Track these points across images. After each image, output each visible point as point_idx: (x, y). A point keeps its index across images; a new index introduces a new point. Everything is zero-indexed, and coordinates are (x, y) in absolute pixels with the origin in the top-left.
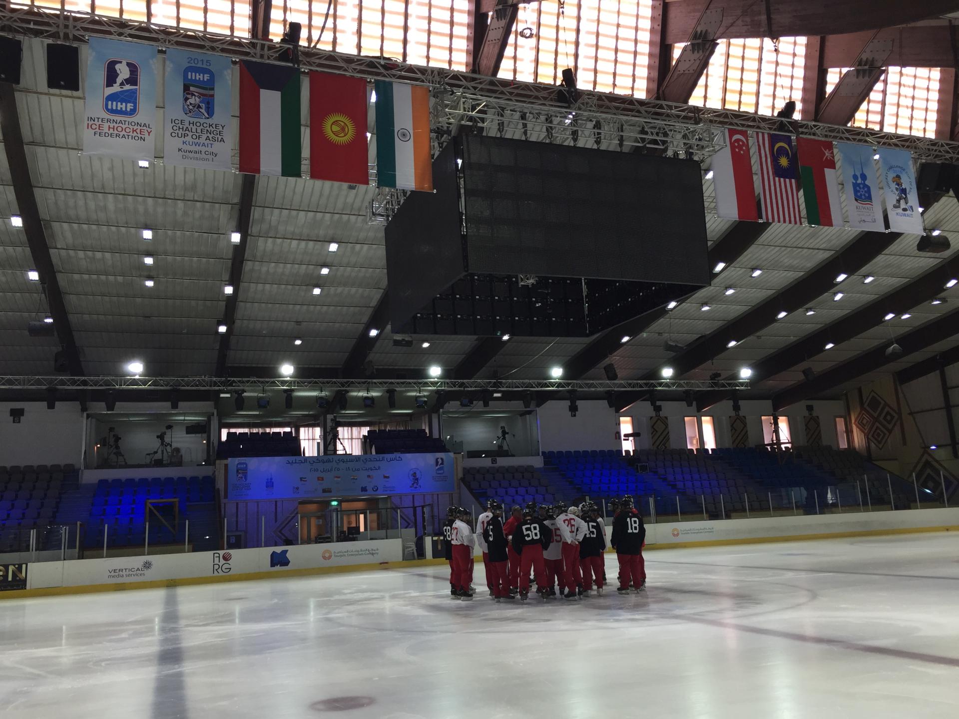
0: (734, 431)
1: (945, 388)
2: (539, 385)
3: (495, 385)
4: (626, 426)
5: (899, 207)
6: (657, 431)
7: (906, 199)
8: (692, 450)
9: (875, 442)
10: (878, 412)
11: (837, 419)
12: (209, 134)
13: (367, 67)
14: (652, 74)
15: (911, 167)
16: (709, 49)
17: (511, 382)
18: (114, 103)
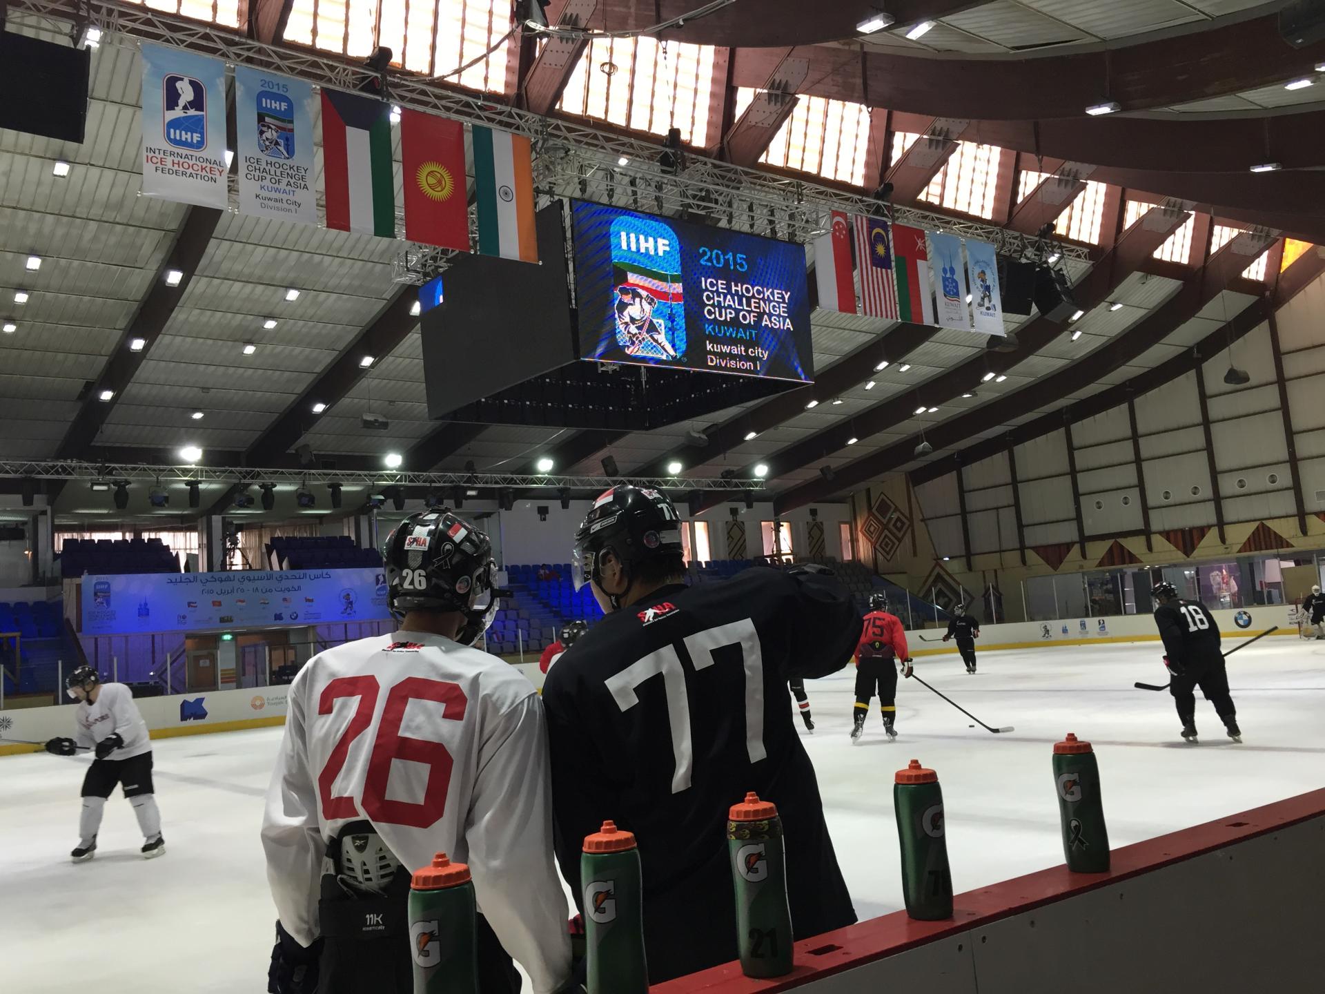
0: (731, 539)
1: (962, 492)
2: (524, 481)
3: (469, 480)
5: (983, 305)
7: (990, 296)
9: (885, 554)
10: (888, 517)
11: (842, 526)
12: (289, 179)
13: (462, 106)
14: (715, 119)
15: (995, 262)
16: (790, 104)
17: (490, 477)
18: (178, 132)
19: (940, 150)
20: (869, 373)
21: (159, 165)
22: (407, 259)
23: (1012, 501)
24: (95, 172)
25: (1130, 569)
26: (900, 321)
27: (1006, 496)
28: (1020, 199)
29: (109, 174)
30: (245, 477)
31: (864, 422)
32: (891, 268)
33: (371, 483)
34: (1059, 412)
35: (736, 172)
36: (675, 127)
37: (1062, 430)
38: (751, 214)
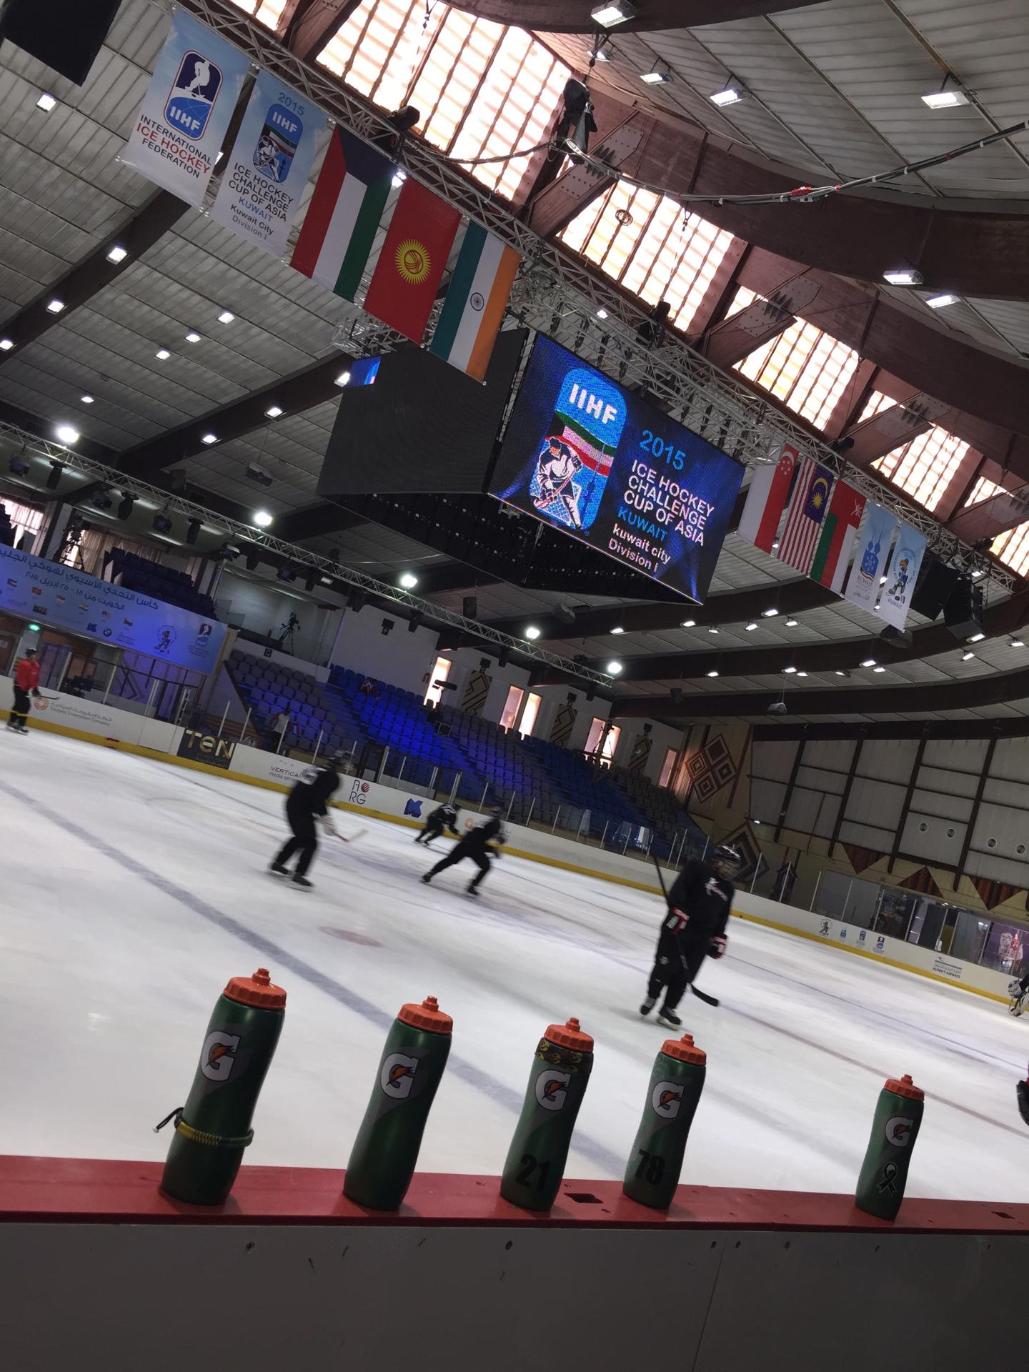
0: (558, 722)
2: (381, 588)
3: (328, 567)
4: (441, 670)
5: (893, 592)
6: (473, 691)
7: (903, 587)
8: (504, 728)
9: (699, 792)
10: (715, 762)
11: (670, 751)
12: (271, 203)
13: (468, 198)
14: (706, 307)
15: (922, 556)
16: (785, 322)
17: (350, 572)
18: (179, 112)
19: (911, 425)
20: (756, 615)
21: (148, 137)
22: (353, 327)
23: (842, 791)
24: (78, 119)
25: (929, 900)
26: (808, 577)
27: (837, 784)
28: (968, 504)
29: (91, 126)
30: (111, 478)
31: (731, 661)
32: (820, 523)
33: (231, 532)
34: (922, 723)
35: (708, 369)
36: (666, 300)
37: (917, 742)
38: (707, 416)
